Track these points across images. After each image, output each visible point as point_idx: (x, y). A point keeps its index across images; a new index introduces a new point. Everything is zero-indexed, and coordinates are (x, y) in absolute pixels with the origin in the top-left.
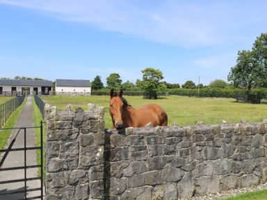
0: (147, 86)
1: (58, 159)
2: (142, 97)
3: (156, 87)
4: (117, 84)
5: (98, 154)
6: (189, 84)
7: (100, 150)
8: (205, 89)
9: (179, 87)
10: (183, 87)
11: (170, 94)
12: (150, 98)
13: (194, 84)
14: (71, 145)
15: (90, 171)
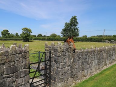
0: (25, 36)
1: (62, 63)
2: (22, 41)
3: (29, 36)
4: (7, 35)
5: (72, 61)
6: (40, 35)
7: (72, 59)
8: (49, 38)
9: (35, 37)
10: (37, 36)
11: (34, 39)
12: (26, 42)
13: (42, 35)
14: (65, 58)
15: (70, 67)
